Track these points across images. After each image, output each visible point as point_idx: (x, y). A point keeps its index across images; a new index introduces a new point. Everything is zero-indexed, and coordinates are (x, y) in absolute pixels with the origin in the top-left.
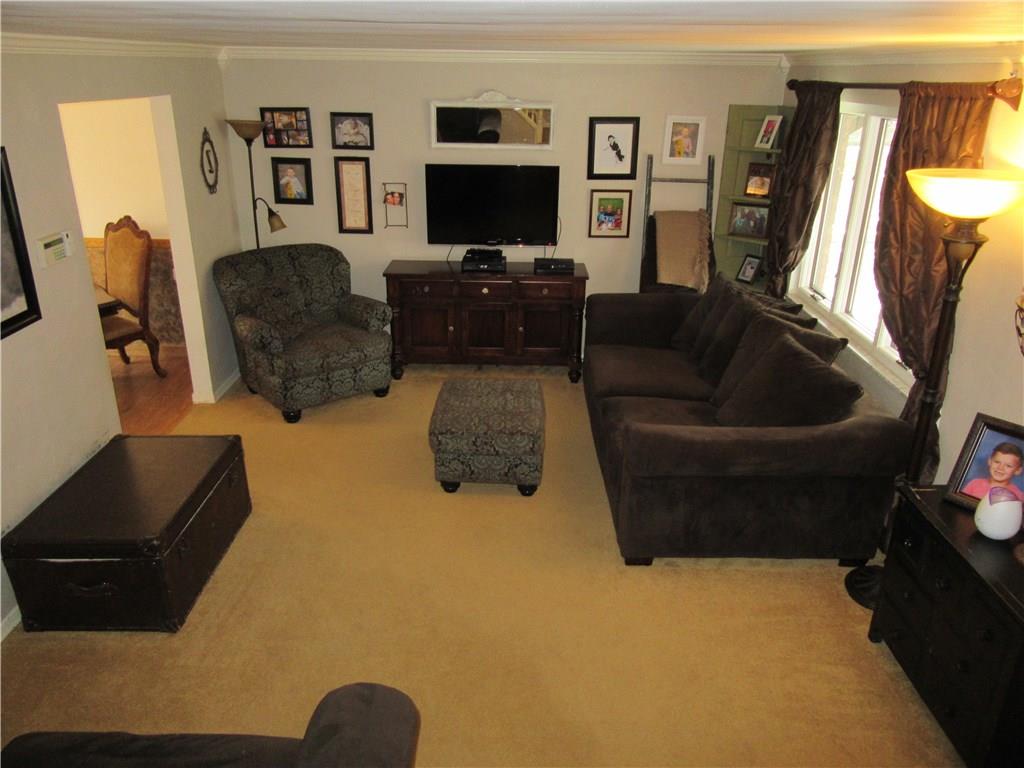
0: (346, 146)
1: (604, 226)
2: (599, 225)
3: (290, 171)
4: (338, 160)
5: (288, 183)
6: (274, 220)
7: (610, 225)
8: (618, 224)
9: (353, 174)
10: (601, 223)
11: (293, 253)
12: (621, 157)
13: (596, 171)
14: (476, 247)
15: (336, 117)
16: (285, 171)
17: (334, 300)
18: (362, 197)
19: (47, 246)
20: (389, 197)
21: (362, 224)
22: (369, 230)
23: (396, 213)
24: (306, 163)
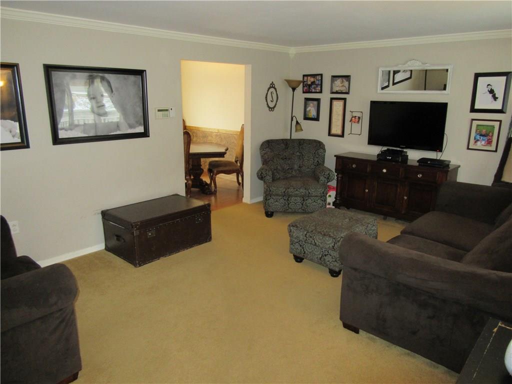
0: (337, 93)
1: (479, 143)
2: (476, 142)
3: (311, 104)
4: (332, 99)
5: (310, 110)
6: (298, 126)
7: (483, 143)
8: (489, 142)
9: (338, 106)
10: (476, 141)
11: (301, 142)
12: (495, 98)
13: (476, 107)
14: (391, 148)
15: (334, 77)
16: (309, 104)
17: (313, 167)
18: (341, 118)
19: (159, 111)
20: (353, 118)
21: (339, 132)
22: (342, 136)
23: (356, 127)
24: (318, 100)
